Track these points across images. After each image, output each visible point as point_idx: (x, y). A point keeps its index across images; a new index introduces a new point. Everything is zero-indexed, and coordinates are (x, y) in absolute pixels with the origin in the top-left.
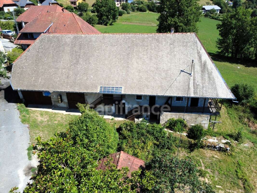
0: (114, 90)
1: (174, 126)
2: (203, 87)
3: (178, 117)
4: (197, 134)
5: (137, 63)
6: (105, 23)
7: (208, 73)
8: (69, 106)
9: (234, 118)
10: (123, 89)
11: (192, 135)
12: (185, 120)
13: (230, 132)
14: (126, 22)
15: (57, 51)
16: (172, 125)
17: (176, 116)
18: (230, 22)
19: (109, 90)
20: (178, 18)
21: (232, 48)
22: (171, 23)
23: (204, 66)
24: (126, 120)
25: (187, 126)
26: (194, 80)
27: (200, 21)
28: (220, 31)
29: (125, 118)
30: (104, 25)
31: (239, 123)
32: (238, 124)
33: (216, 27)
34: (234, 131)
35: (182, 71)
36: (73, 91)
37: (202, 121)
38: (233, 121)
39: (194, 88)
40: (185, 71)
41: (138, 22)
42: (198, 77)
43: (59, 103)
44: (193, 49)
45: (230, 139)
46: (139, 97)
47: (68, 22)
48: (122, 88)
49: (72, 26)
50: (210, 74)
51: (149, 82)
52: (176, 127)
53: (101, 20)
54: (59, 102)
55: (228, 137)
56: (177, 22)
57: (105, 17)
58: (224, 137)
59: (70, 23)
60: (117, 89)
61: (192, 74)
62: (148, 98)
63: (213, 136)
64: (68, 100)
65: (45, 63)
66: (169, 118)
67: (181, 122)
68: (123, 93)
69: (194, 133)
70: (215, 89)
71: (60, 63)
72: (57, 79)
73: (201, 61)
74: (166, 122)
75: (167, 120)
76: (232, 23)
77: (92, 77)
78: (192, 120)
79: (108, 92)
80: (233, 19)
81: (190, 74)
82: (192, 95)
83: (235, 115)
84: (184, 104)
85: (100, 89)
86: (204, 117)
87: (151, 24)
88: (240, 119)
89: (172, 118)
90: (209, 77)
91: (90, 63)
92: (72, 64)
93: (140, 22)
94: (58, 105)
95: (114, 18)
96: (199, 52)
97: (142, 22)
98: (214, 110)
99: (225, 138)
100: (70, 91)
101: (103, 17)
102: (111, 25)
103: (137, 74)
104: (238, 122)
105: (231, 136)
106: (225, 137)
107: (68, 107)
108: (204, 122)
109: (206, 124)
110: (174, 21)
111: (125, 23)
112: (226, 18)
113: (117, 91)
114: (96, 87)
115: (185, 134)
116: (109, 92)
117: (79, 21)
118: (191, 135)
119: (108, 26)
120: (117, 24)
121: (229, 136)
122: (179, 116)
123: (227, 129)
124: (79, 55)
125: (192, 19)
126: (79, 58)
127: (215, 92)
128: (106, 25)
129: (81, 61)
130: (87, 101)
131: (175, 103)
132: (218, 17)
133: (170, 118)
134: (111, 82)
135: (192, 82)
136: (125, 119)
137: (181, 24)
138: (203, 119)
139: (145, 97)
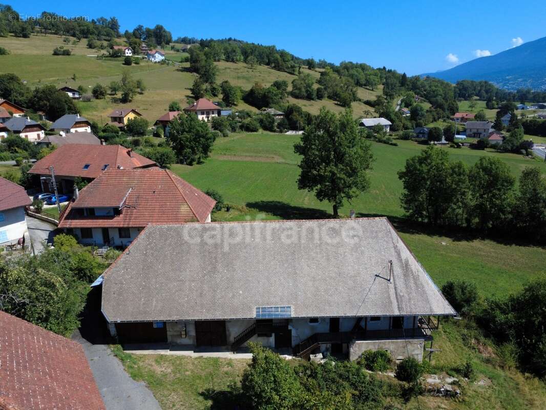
0: (278, 312)
1: (373, 362)
2: (410, 299)
3: (377, 347)
4: (411, 372)
5: (308, 267)
6: (189, 161)
7: (414, 278)
8: (197, 342)
9: (455, 339)
10: (292, 309)
11: (404, 375)
12: (389, 352)
13: (455, 365)
14: (225, 154)
15: (179, 253)
16: (370, 360)
17: (374, 346)
18: (419, 170)
19: (271, 313)
22: (326, 174)
23: (406, 267)
24: (297, 359)
25: (392, 361)
26: (395, 288)
27: (371, 169)
28: (405, 182)
29: (293, 356)
30: (187, 164)
31: (464, 348)
32: (463, 349)
33: (398, 176)
34: (460, 363)
35: (376, 275)
36: (213, 318)
37: (414, 350)
38: (455, 345)
39: (398, 302)
40: (380, 275)
41: (247, 154)
42: (400, 283)
43: (182, 338)
44: (387, 242)
45: (456, 376)
46: (314, 320)
47: (160, 186)
48: (290, 307)
49: (167, 192)
50: (416, 279)
51: (331, 295)
52: (376, 364)
53: (181, 155)
54: (183, 337)
55: (454, 373)
56: (336, 172)
57: (189, 150)
58: (447, 373)
59: (163, 188)
60: (283, 309)
61: (391, 281)
62: (329, 321)
63: (432, 374)
64: (197, 332)
65: (159, 272)
66: (363, 350)
67: (382, 355)
68: (293, 315)
69: (406, 371)
70: (427, 301)
71: (186, 271)
72: (184, 298)
73: (401, 260)
74: (359, 357)
75: (360, 354)
76: (422, 171)
77: (241, 292)
78: (398, 350)
79: (269, 315)
80: (423, 165)
81: (389, 280)
82: (396, 313)
83: (456, 333)
84: (385, 326)
85: (257, 312)
86: (416, 345)
87: (273, 157)
88: (464, 340)
89: (368, 349)
90: (416, 283)
91: (234, 270)
92: (205, 273)
93: (252, 154)
94: (179, 341)
95: (206, 149)
96: (396, 246)
97: (255, 154)
98: (428, 332)
99: (449, 375)
100: (208, 318)
101: (183, 150)
102: (199, 163)
103: (310, 284)
104: (462, 346)
105: (457, 371)
106: (450, 372)
107: (195, 343)
108: (416, 352)
109: (419, 355)
110: (330, 171)
111: (225, 158)
112: (413, 164)
113: (284, 313)
114: (250, 309)
115: (392, 375)
116: (272, 315)
117: (178, 182)
118: (402, 374)
119: (195, 166)
120: (210, 160)
121: (455, 371)
122: (378, 346)
123: (449, 359)
124: (215, 258)
125: (359, 167)
126: (217, 261)
127: (428, 306)
128: (190, 164)
129: (219, 267)
130: (229, 331)
131: (371, 326)
133: (366, 350)
134: (272, 299)
135: (392, 291)
136: (294, 357)
137: (343, 176)
138: (414, 347)
139: (323, 319)
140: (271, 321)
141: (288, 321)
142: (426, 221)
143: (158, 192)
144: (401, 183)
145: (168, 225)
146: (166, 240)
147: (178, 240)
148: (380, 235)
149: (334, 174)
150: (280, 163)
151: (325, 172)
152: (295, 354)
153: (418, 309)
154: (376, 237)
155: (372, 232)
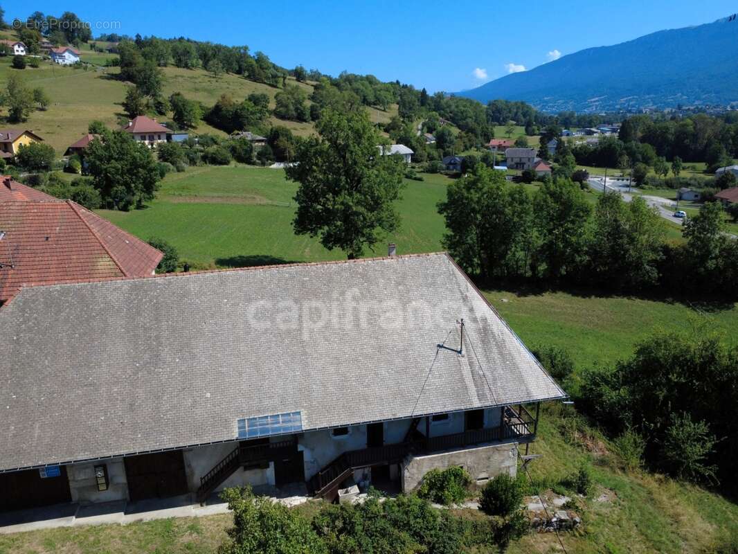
0: (279, 423)
1: (442, 488)
2: (495, 380)
3: (446, 464)
4: (506, 499)
5: (326, 340)
6: (122, 204)
7: (497, 345)
8: (130, 493)
9: (550, 435)
10: (304, 416)
11: (495, 504)
12: (465, 468)
13: (560, 478)
14: (180, 195)
15: (85, 334)
16: (437, 487)
17: (442, 463)
18: (467, 198)
19: (267, 426)
20: (350, 195)
21: (479, 255)
22: (336, 207)
23: (485, 332)
24: (315, 500)
25: (470, 483)
26: (471, 364)
27: (401, 199)
28: (447, 217)
29: (309, 496)
30: (119, 210)
31: (566, 446)
32: (564, 449)
33: (437, 209)
34: (569, 471)
35: (439, 346)
36: (157, 448)
37: (503, 462)
38: (552, 443)
39: (476, 385)
40: (445, 345)
41: (216, 194)
42: (479, 355)
43: (99, 490)
44: (451, 291)
45: (566, 492)
46: (341, 431)
47: (58, 228)
48: (299, 413)
49: (71, 238)
50: (501, 346)
51: (368, 386)
52: (446, 492)
53: (109, 195)
54: (101, 488)
55: (562, 489)
56: (351, 204)
57: (121, 188)
58: (554, 491)
59: (63, 231)
60: (287, 418)
61: (463, 352)
62: (365, 430)
63: (532, 495)
64: (128, 476)
65: (46, 373)
66: (425, 470)
67: (456, 474)
68: (306, 426)
69: (497, 498)
70: (521, 379)
71: (100, 366)
72: (97, 418)
74: (419, 483)
75: (420, 478)
76: (472, 200)
77: (208, 395)
78: (479, 464)
79: (262, 431)
80: (472, 191)
81: (460, 352)
82: (476, 404)
83: (550, 425)
84: (458, 427)
85: (239, 428)
86: (505, 452)
87: (254, 198)
88: (563, 434)
89: (433, 468)
90: (501, 353)
91: (194, 357)
92: (138, 367)
93: (220, 194)
94: (95, 497)
95: (149, 187)
96: (466, 296)
97: (226, 194)
98: (523, 430)
99: (557, 493)
100: (147, 449)
101: (112, 187)
102: (139, 207)
103: (332, 369)
104: (562, 443)
105: (567, 484)
106: (557, 489)
107: (128, 498)
108: (507, 463)
109: (511, 469)
110: (342, 203)
111: (181, 200)
112: (457, 190)
113: (289, 425)
114: (226, 424)
115: (474, 506)
116: (267, 430)
117: (91, 222)
118: (492, 504)
119: (133, 212)
120: (155, 204)
121: (564, 486)
122: (449, 462)
123: (548, 467)
124: (157, 337)
126: (160, 344)
127: (523, 388)
128: (125, 209)
129: (165, 353)
130: (189, 466)
131: (437, 429)
132: (411, 172)
133: (429, 470)
134: (266, 402)
135: (466, 371)
136: (310, 499)
137: (361, 209)
138: (503, 455)
139: (357, 427)
140: (265, 441)
141: (297, 437)
142: (478, 271)
143: (56, 239)
144: (442, 219)
145: (63, 285)
146: (59, 311)
147: (82, 310)
148: (439, 280)
149: (348, 207)
150: (264, 205)
151: (335, 204)
152: (311, 493)
153: (510, 396)
154: (434, 284)
155: (426, 276)
